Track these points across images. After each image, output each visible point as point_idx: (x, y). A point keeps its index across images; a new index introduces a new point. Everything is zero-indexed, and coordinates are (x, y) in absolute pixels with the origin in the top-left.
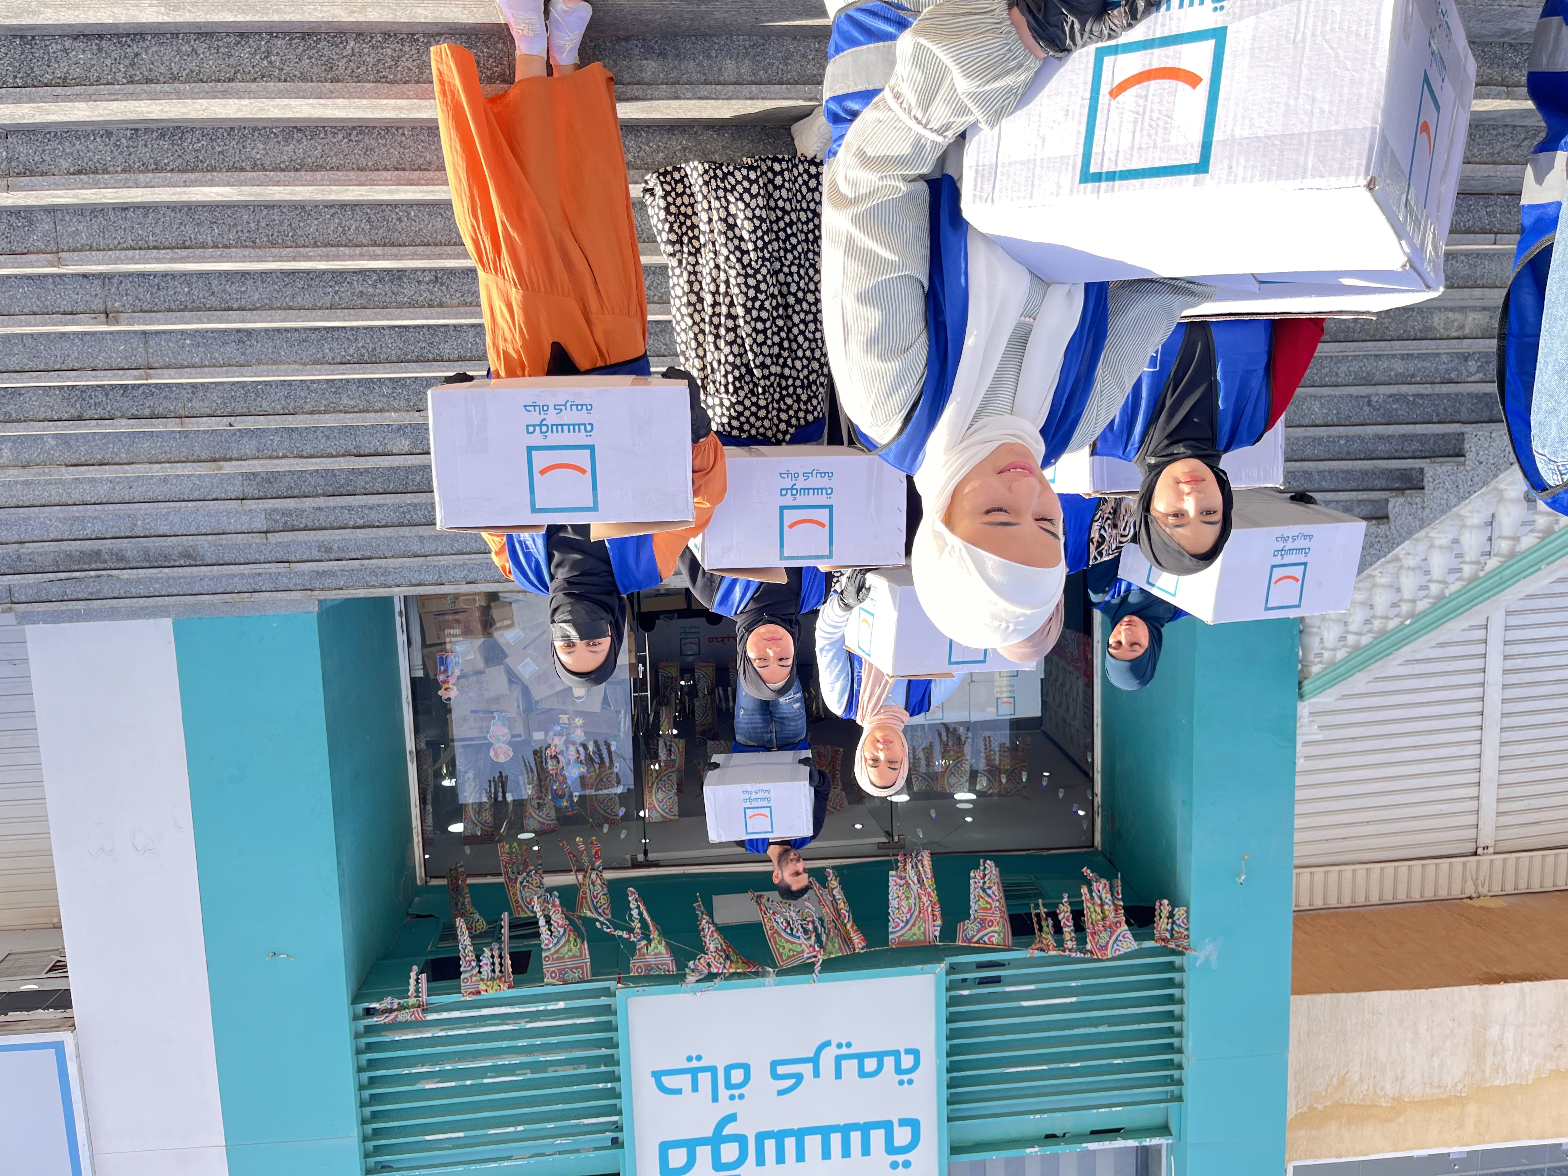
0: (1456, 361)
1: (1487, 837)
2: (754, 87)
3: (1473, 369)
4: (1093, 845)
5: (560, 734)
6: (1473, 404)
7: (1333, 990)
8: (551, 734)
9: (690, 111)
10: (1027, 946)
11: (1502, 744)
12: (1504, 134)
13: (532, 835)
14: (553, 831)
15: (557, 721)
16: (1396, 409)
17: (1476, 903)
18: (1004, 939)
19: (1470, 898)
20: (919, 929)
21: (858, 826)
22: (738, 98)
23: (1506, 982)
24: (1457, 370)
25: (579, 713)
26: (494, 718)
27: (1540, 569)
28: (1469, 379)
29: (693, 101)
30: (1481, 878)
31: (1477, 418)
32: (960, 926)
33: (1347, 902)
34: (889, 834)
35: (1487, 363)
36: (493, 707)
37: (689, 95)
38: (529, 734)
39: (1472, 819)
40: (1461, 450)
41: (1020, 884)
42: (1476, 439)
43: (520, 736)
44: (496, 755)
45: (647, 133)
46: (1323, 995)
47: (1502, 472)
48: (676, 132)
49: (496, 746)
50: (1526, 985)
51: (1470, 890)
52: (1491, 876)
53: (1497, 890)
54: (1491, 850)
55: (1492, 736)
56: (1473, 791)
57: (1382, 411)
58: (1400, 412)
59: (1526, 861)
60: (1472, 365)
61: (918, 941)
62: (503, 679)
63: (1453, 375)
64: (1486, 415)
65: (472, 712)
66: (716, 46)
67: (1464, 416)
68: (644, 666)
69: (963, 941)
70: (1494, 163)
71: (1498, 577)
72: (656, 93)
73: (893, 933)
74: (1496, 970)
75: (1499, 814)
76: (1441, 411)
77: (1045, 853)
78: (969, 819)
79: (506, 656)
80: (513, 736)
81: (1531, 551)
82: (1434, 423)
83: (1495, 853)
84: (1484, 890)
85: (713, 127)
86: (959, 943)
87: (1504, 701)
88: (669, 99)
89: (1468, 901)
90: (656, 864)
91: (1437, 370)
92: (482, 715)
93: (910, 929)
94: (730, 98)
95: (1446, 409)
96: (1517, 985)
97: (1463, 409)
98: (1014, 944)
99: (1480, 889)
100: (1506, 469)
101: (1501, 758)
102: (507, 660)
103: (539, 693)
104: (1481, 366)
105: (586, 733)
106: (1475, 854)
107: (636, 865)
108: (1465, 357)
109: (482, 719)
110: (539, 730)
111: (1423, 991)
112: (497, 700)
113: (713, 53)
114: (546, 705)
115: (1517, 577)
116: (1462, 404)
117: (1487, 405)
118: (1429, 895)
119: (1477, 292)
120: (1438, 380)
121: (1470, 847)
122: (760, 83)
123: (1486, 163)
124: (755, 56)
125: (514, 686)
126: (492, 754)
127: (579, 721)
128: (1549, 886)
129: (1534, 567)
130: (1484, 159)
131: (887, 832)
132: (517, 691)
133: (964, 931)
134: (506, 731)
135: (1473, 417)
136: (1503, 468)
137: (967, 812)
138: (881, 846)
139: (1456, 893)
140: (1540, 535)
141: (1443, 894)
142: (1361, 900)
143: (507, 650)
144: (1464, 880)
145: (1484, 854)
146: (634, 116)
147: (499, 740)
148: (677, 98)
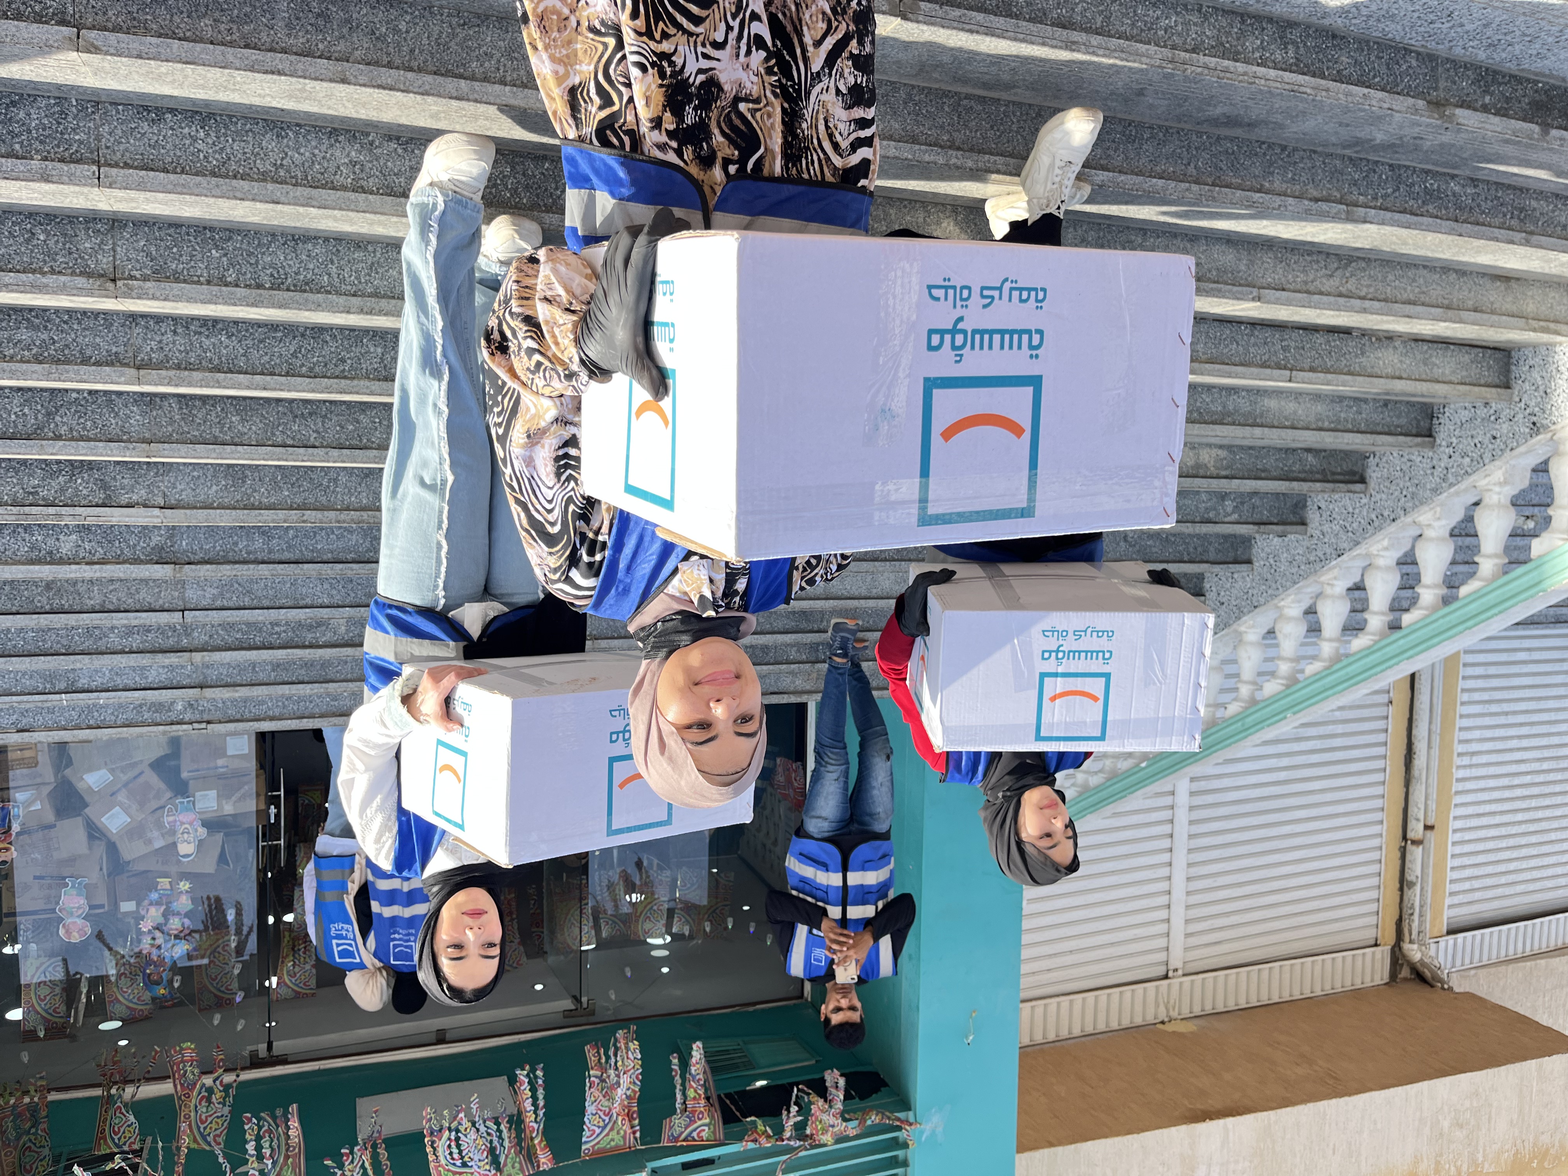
0: (1215, 500)
1: (1176, 962)
2: (463, 82)
3: (1229, 509)
4: (801, 996)
5: (158, 903)
6: (1220, 544)
7: (1051, 1145)
8: (146, 902)
9: (364, 105)
10: (740, 1139)
11: (1190, 865)
12: (1318, 262)
13: (117, 1024)
14: (147, 1018)
15: (154, 887)
16: (1150, 546)
17: (1169, 1028)
18: (714, 1133)
19: (1163, 1022)
20: (618, 1133)
21: (539, 987)
22: (439, 95)
23: (1211, 1119)
24: (1215, 509)
25: (184, 876)
26: (67, 885)
27: (1285, 718)
28: (1226, 520)
29: (371, 90)
30: (1172, 1001)
31: (1223, 559)
32: (666, 1123)
33: (1052, 1037)
34: (577, 999)
35: (1242, 503)
36: (66, 872)
37: (362, 79)
38: (116, 905)
39: (1162, 942)
40: (1201, 588)
41: (727, 1052)
42: (1216, 579)
43: (102, 906)
44: (68, 932)
45: (297, 133)
46: (1041, 1151)
47: (1244, 614)
48: (341, 138)
49: (69, 921)
50: (1230, 1121)
51: (1163, 1016)
52: (1180, 1000)
53: (1186, 1013)
54: (1180, 972)
55: (1181, 859)
56: (1163, 914)
57: (1137, 547)
58: (1154, 550)
59: (1211, 981)
60: (1229, 504)
61: (617, 1148)
62: (81, 835)
63: (1212, 515)
64: (1231, 556)
65: (35, 878)
66: (408, 18)
67: (1212, 556)
68: (278, 807)
69: (669, 1141)
70: (1308, 292)
71: (1240, 724)
72: (312, 70)
73: (586, 1142)
74: (1199, 1106)
75: (1188, 935)
76: (1191, 550)
77: (751, 1009)
78: (665, 970)
79: (86, 805)
80: (91, 907)
81: (1275, 698)
82: (1185, 562)
83: (1184, 975)
84: (1174, 1014)
85: (398, 138)
86: (665, 1143)
87: (1191, 822)
88: (331, 80)
89: (1160, 1026)
90: (283, 1060)
91: (1197, 508)
92: (48, 881)
93: (607, 1135)
94: (426, 93)
95: (1195, 548)
96: (1221, 1122)
97: (1212, 549)
98: (726, 1138)
99: (1172, 1013)
100: (1249, 612)
101: (1189, 879)
102: (87, 810)
103: (130, 851)
104: (1236, 507)
105: (193, 900)
106: (1166, 977)
107: (256, 1063)
108: (1223, 496)
109: (50, 887)
110: (129, 899)
111: (1135, 1136)
112: (72, 860)
113: (403, 26)
114: (140, 867)
115: (1260, 724)
116: (1210, 543)
117: (1232, 545)
118: (1126, 1023)
119: (1258, 431)
120: (1198, 519)
121: (1161, 971)
122: (473, 78)
123: (1299, 292)
124: (465, 40)
125: (97, 842)
126: (62, 932)
127: (184, 886)
128: (1231, 1006)
129: (1279, 716)
130: (1298, 287)
131: (574, 997)
132: (100, 849)
133: (671, 1128)
134: (82, 901)
135: (1220, 557)
136: (1245, 610)
137: (663, 961)
138: (567, 1014)
139: (1150, 1019)
140: (1284, 682)
141: (1139, 1021)
142: (1064, 1033)
143: (87, 798)
144: (1157, 1005)
145: (1174, 977)
146: (274, 104)
147: (71, 914)
148: (344, 81)
